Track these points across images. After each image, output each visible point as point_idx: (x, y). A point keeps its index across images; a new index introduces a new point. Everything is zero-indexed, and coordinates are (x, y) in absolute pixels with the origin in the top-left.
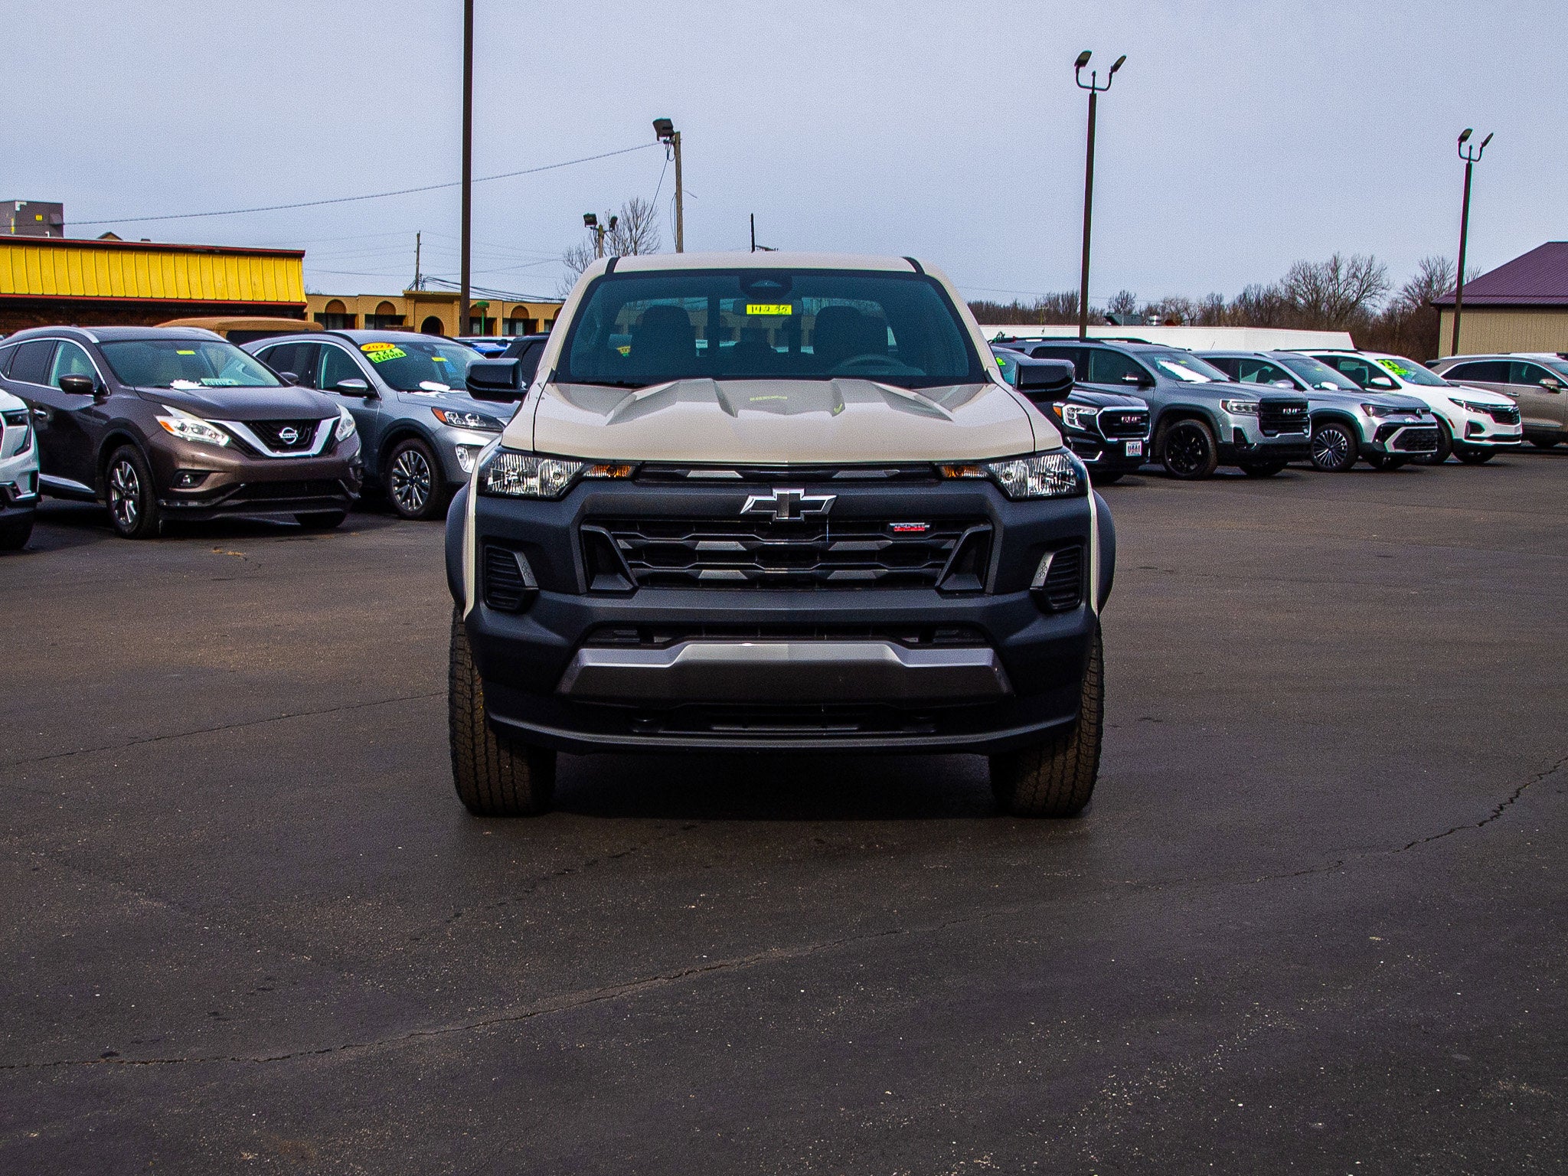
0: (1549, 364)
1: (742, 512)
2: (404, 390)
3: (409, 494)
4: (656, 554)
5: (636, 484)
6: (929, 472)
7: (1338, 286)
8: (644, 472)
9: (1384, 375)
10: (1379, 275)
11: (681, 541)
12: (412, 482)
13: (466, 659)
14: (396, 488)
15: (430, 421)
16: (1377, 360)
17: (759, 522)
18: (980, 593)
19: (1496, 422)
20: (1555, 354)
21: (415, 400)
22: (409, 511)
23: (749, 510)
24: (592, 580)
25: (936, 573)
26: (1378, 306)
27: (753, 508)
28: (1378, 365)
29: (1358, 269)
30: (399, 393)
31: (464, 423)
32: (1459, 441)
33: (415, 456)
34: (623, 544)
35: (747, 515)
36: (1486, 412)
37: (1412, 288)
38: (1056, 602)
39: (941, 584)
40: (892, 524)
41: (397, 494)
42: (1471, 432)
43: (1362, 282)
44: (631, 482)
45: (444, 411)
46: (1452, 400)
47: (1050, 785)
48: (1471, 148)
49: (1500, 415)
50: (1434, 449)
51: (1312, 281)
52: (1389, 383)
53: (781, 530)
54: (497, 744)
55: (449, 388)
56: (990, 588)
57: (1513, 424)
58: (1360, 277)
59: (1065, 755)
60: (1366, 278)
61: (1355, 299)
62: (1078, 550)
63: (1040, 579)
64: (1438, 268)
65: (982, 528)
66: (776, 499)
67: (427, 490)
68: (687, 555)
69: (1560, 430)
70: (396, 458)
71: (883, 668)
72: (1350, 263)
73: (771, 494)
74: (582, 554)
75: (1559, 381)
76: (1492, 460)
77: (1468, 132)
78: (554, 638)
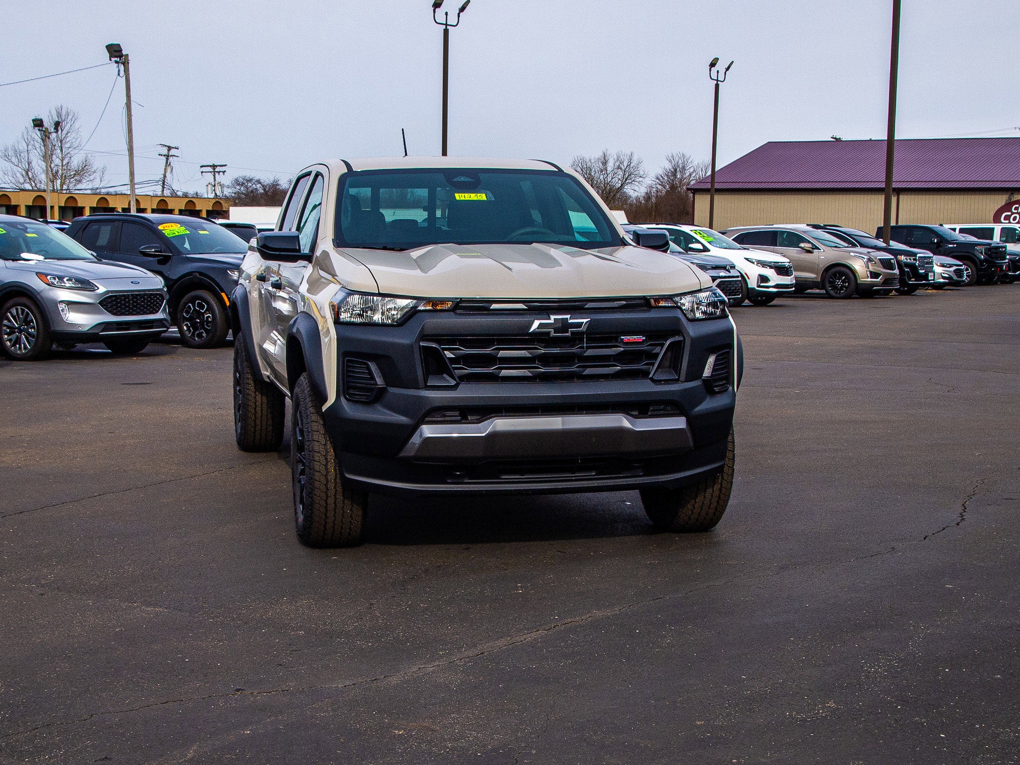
0: (804, 232)
1: (531, 331)
2: (9, 260)
3: (18, 341)
4: (469, 360)
5: (456, 314)
6: (645, 303)
7: (607, 175)
8: (460, 306)
9: (698, 242)
10: (637, 167)
11: (488, 351)
12: (20, 331)
13: (320, 438)
14: (6, 336)
15: (37, 284)
16: (691, 231)
17: (541, 338)
18: (677, 381)
19: (778, 275)
20: (806, 225)
21: (21, 267)
22: (18, 354)
23: (535, 329)
24: (428, 378)
25: (649, 368)
26: (636, 191)
27: (538, 328)
28: (692, 234)
29: (622, 163)
30: (6, 262)
31: (63, 284)
32: (754, 289)
33: (23, 311)
34: (449, 354)
35: (534, 333)
36: (771, 267)
37: (662, 177)
38: (717, 386)
39: (653, 376)
40: (622, 337)
41: (7, 341)
42: (761, 283)
43: (625, 172)
44: (452, 313)
45: (47, 275)
46: (747, 259)
47: (702, 509)
48: (718, 72)
49: (781, 270)
50: (739, 295)
51: (588, 172)
52: (701, 248)
53: (556, 342)
54: (343, 495)
55: (44, 258)
56: (682, 378)
57: (789, 276)
58: (623, 168)
59: (713, 488)
60: (627, 169)
61: (620, 185)
62: (728, 352)
63: (707, 372)
64: (680, 161)
65: (677, 338)
66: (553, 322)
67: (33, 337)
68: (490, 360)
69: (814, 280)
70: (6, 313)
71: (622, 431)
72: (615, 157)
73: (549, 319)
74: (422, 362)
75: (813, 244)
76: (774, 302)
77: (716, 60)
78: (402, 419)
